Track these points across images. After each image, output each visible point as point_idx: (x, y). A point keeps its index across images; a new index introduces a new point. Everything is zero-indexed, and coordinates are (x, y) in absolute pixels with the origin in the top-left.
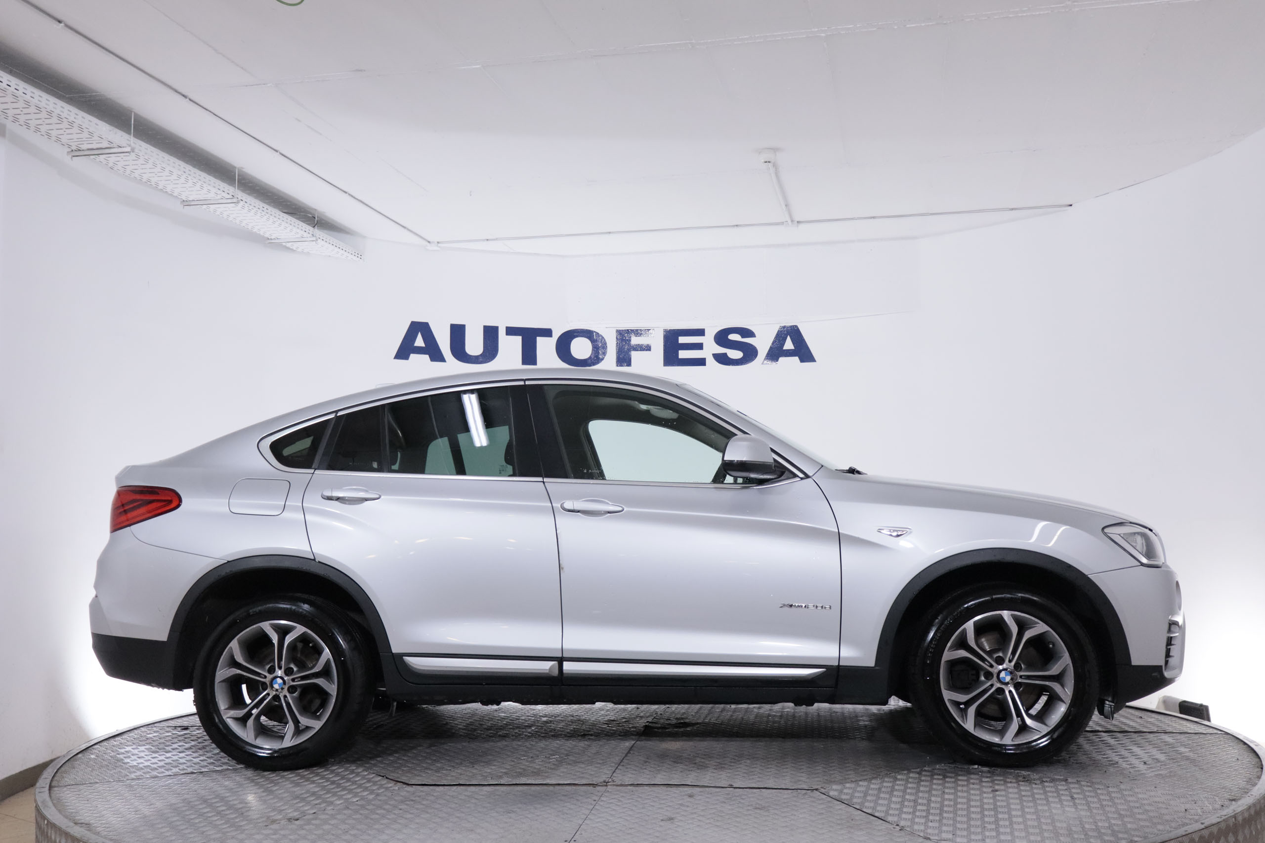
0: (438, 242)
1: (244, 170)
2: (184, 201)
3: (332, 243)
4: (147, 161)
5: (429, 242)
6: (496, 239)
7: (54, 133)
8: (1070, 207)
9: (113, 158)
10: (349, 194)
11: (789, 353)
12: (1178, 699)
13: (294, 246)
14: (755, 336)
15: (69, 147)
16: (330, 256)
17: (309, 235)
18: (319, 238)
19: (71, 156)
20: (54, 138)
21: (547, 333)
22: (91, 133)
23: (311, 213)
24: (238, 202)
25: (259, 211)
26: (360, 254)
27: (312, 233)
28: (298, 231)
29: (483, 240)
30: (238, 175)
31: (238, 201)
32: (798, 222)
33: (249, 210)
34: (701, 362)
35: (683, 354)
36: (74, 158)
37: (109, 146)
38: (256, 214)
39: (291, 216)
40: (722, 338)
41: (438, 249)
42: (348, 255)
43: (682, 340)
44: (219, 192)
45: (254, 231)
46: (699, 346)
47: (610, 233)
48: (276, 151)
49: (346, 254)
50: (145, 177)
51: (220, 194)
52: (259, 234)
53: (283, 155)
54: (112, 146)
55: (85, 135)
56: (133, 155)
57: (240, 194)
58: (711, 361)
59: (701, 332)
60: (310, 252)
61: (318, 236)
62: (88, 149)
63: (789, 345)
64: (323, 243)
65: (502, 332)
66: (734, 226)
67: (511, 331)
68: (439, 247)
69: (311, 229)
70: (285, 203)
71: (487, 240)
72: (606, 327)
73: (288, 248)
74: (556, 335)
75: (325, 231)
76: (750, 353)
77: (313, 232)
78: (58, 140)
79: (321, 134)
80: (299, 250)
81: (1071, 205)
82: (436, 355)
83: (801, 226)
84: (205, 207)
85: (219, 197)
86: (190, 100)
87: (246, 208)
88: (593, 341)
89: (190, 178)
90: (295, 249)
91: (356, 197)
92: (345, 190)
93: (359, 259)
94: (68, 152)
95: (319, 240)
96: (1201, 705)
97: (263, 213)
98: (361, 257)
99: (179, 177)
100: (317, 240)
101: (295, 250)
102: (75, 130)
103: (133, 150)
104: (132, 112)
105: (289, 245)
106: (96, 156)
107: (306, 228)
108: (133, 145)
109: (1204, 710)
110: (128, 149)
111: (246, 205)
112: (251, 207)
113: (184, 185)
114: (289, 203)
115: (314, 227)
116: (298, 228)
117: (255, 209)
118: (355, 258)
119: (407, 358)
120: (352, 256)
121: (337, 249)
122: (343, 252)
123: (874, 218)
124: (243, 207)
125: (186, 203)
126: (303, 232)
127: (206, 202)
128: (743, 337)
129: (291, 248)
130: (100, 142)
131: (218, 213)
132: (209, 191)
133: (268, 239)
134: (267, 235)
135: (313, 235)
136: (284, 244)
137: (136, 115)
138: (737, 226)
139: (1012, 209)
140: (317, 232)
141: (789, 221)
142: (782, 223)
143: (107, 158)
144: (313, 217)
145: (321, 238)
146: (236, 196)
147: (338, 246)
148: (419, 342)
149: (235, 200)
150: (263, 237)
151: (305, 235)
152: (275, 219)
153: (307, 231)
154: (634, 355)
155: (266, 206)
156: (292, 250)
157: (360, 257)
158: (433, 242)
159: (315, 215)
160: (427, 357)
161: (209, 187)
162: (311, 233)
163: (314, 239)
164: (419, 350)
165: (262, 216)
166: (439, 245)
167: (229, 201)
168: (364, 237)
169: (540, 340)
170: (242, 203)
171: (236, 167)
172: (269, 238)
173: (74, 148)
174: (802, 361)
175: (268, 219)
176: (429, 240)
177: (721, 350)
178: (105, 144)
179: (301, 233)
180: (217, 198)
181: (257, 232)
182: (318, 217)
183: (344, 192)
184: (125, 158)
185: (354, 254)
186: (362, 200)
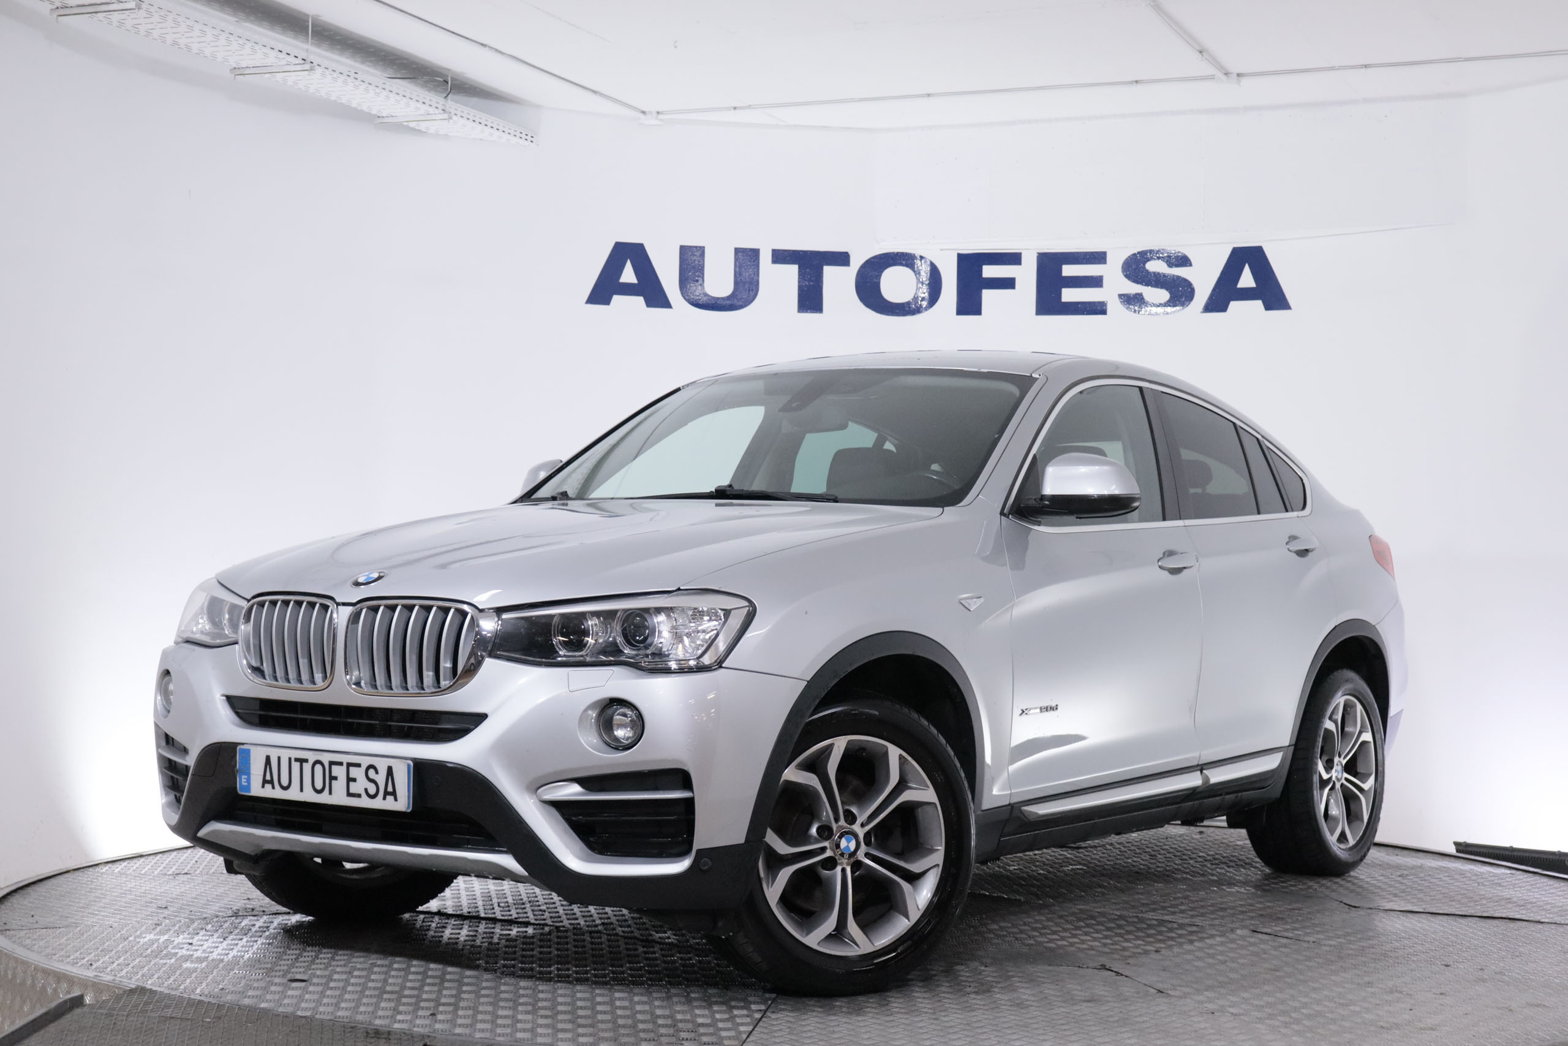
0: (658, 113)
1: (320, 18)
2: (234, 69)
3: (478, 120)
4: (164, 18)
5: (643, 112)
6: (749, 107)
9: (115, 17)
11: (1246, 295)
13: (423, 126)
14: (1191, 265)
15: (52, 3)
16: (481, 139)
17: (437, 111)
18: (456, 114)
19: (55, 16)
21: (841, 259)
23: (440, 75)
24: (312, 69)
25: (350, 80)
26: (530, 135)
27: (443, 108)
28: (420, 105)
29: (728, 109)
30: (312, 24)
31: (311, 67)
32: (1238, 75)
33: (335, 79)
34: (1098, 309)
35: (1069, 295)
36: (60, 18)
37: (106, 1)
38: (345, 82)
40: (1135, 268)
41: (659, 122)
42: (510, 137)
43: (1068, 270)
44: (281, 56)
45: (353, 106)
46: (1095, 282)
47: (929, 95)
49: (505, 136)
50: (170, 39)
51: (283, 59)
52: (362, 111)
54: (110, 1)
56: (142, 13)
58: (1115, 307)
59: (1099, 258)
60: (449, 134)
61: (453, 111)
62: (78, 6)
63: (1247, 280)
64: (462, 121)
65: (765, 258)
66: (1131, 83)
67: (781, 257)
68: (661, 120)
69: (441, 100)
70: (398, 62)
71: (735, 108)
72: (942, 250)
73: (413, 130)
74: (856, 262)
75: (474, 100)
76: (1181, 293)
77: (443, 105)
80: (432, 131)
82: (655, 296)
83: (1244, 80)
84: (268, 75)
85: (284, 62)
87: (329, 76)
88: (917, 273)
91: (503, 51)
92: (483, 42)
93: (528, 143)
94: (51, 10)
95: (454, 118)
98: (532, 139)
99: (216, 37)
100: (450, 118)
101: (425, 132)
103: (139, 6)
105: (412, 125)
106: (93, 13)
107: (431, 100)
110: (132, 4)
112: (336, 75)
113: (228, 48)
114: (405, 62)
115: (446, 97)
116: (420, 100)
117: (342, 78)
118: (522, 142)
119: (607, 301)
120: (517, 139)
121: (488, 130)
122: (499, 133)
123: (1366, 66)
124: (323, 75)
125: (238, 71)
126: (427, 106)
127: (268, 70)
128: (1170, 265)
129: (417, 128)
131: (290, 83)
132: (266, 55)
133: (379, 117)
134: (374, 112)
135: (443, 110)
136: (405, 123)
138: (1136, 82)
140: (454, 104)
141: (1219, 75)
142: (1212, 77)
143: (107, 17)
144: (444, 81)
145: (459, 113)
146: (309, 60)
147: (490, 124)
148: (628, 275)
149: (307, 66)
150: (370, 114)
151: (431, 110)
152: (378, 90)
153: (434, 104)
154: (988, 295)
156: (420, 131)
157: (529, 138)
158: (650, 113)
159: (447, 76)
160: (640, 300)
161: (265, 50)
162: (440, 107)
163: (446, 116)
164: (628, 290)
165: (356, 86)
166: (660, 117)
167: (299, 68)
168: (538, 107)
169: (829, 272)
170: (319, 70)
171: (308, 16)
172: (379, 115)
173: (58, 4)
174: (1268, 307)
176: (644, 110)
177: (1133, 288)
179: (424, 109)
180: (280, 63)
181: (359, 108)
182: (453, 79)
183: (482, 45)
184: (133, 16)
185: (519, 135)
186: (514, 55)
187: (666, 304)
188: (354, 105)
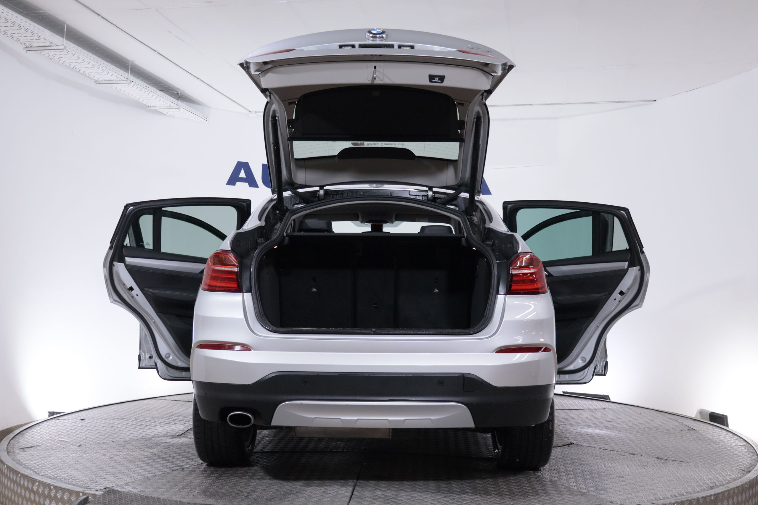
1: (134, 62)
2: (96, 81)
3: (189, 110)
4: (73, 55)
5: (250, 111)
7: (16, 36)
8: (655, 102)
9: (52, 53)
10: (201, 80)
12: (709, 411)
13: (165, 112)
15: (25, 44)
16: (187, 119)
17: (174, 105)
19: (26, 50)
20: (15, 39)
22: (39, 37)
23: (176, 91)
24: (130, 83)
25: (144, 89)
26: (206, 118)
28: (168, 102)
30: (131, 66)
33: (137, 88)
36: (28, 51)
37: (50, 45)
38: (141, 90)
39: (165, 93)
41: (255, 116)
42: (199, 118)
44: (118, 76)
48: (155, 51)
49: (197, 117)
50: (72, 65)
53: (159, 54)
54: (52, 45)
55: (35, 37)
56: (65, 52)
57: (132, 78)
60: (175, 116)
61: (180, 106)
62: (37, 47)
64: (183, 110)
69: (176, 101)
70: (160, 84)
73: (161, 113)
75: (185, 103)
78: (18, 40)
79: (184, 41)
80: (168, 114)
81: (655, 101)
82: (252, 183)
84: (109, 85)
85: (119, 79)
86: (102, 17)
87: (136, 87)
89: (100, 66)
90: (165, 113)
91: (205, 82)
92: (198, 77)
93: (205, 121)
94: (24, 48)
95: (181, 109)
96: (723, 415)
97: (146, 90)
99: (94, 66)
100: (179, 108)
102: (29, 34)
103: (65, 48)
104: (65, 23)
105: (161, 111)
106: (42, 51)
107: (173, 100)
108: (65, 44)
109: (725, 418)
110: (62, 47)
111: (136, 85)
112: (138, 86)
113: (97, 71)
114: (162, 84)
115: (178, 100)
116: (168, 100)
117: (141, 88)
118: (203, 120)
119: (234, 184)
120: (201, 119)
121: (192, 114)
122: (196, 116)
123: (531, 105)
124: (134, 86)
125: (98, 82)
126: (171, 103)
127: (110, 82)
129: (163, 112)
130: (45, 42)
131: (118, 89)
132: (112, 75)
134: (148, 104)
135: (177, 105)
136: (159, 110)
137: (67, 25)
139: (618, 102)
140: (180, 103)
143: (49, 53)
145: (182, 107)
146: (129, 79)
147: (193, 112)
148: (242, 175)
149: (128, 81)
150: (146, 105)
151: (172, 104)
152: (154, 94)
153: (174, 102)
155: (148, 86)
156: (163, 114)
157: (206, 119)
158: (253, 112)
159: (178, 92)
160: (247, 184)
161: (113, 73)
162: (176, 103)
163: (177, 107)
164: (242, 180)
165: (145, 92)
166: (257, 113)
167: (125, 82)
168: (209, 107)
170: (133, 83)
171: (129, 61)
172: (149, 106)
173: (28, 45)
175: (149, 94)
176: (251, 111)
178: (47, 44)
179: (170, 103)
180: (117, 80)
181: (142, 102)
182: (180, 94)
183: (198, 78)
184: (60, 53)
185: (202, 117)
186: (209, 84)
187: (256, 186)
188: (141, 101)
